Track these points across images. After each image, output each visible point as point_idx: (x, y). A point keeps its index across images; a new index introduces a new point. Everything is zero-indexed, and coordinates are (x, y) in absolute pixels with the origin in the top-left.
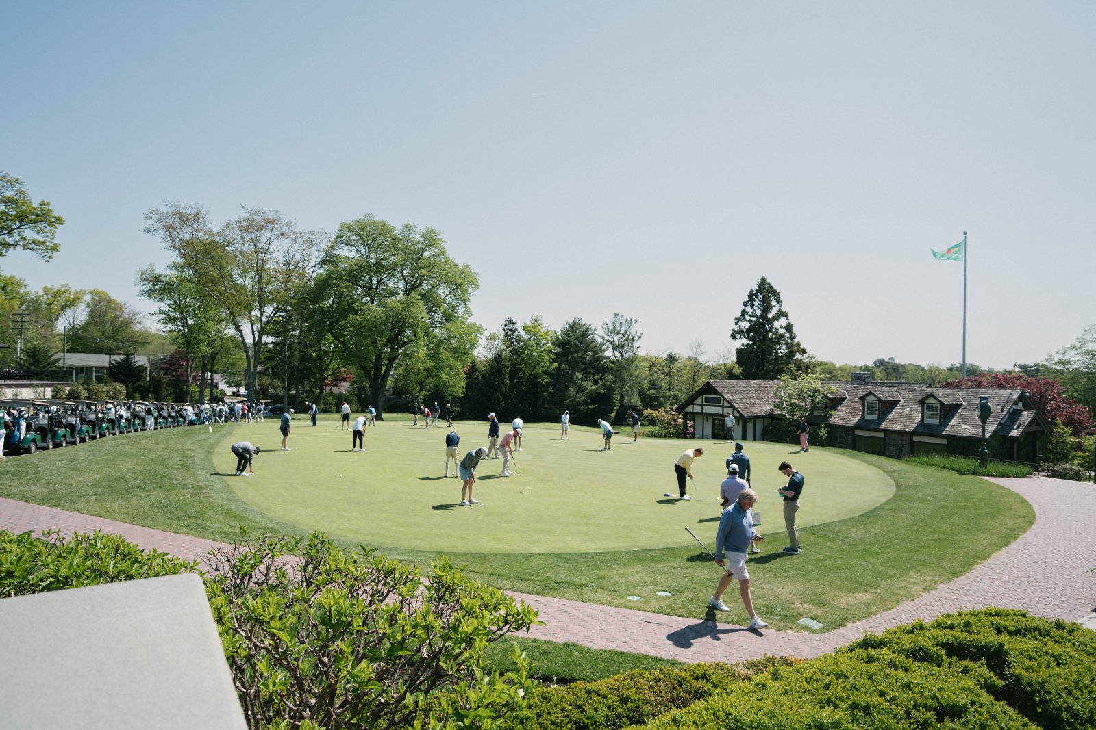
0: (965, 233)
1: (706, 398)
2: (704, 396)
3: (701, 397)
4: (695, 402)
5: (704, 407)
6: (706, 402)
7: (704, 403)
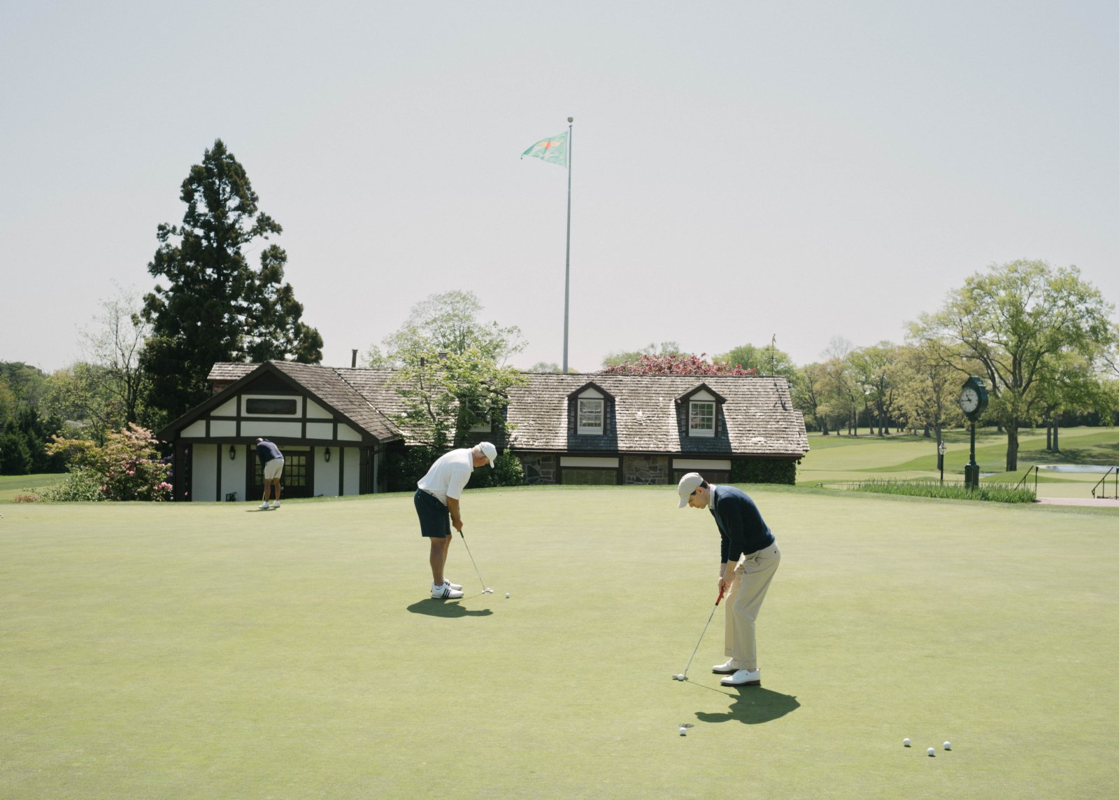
0: (570, 120)
1: (249, 401)
2: (245, 398)
3: (235, 400)
4: (214, 413)
5: (243, 424)
6: (248, 411)
7: (244, 414)
